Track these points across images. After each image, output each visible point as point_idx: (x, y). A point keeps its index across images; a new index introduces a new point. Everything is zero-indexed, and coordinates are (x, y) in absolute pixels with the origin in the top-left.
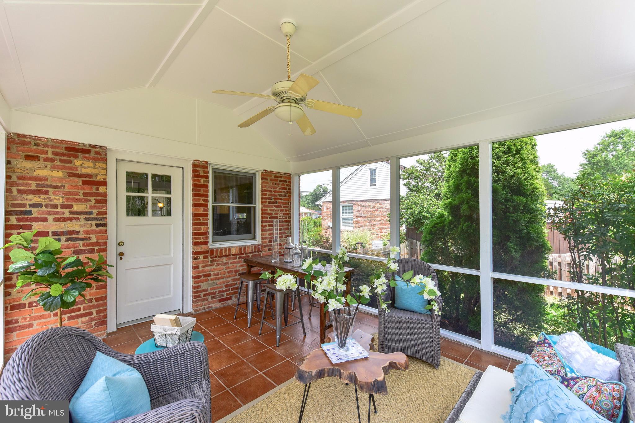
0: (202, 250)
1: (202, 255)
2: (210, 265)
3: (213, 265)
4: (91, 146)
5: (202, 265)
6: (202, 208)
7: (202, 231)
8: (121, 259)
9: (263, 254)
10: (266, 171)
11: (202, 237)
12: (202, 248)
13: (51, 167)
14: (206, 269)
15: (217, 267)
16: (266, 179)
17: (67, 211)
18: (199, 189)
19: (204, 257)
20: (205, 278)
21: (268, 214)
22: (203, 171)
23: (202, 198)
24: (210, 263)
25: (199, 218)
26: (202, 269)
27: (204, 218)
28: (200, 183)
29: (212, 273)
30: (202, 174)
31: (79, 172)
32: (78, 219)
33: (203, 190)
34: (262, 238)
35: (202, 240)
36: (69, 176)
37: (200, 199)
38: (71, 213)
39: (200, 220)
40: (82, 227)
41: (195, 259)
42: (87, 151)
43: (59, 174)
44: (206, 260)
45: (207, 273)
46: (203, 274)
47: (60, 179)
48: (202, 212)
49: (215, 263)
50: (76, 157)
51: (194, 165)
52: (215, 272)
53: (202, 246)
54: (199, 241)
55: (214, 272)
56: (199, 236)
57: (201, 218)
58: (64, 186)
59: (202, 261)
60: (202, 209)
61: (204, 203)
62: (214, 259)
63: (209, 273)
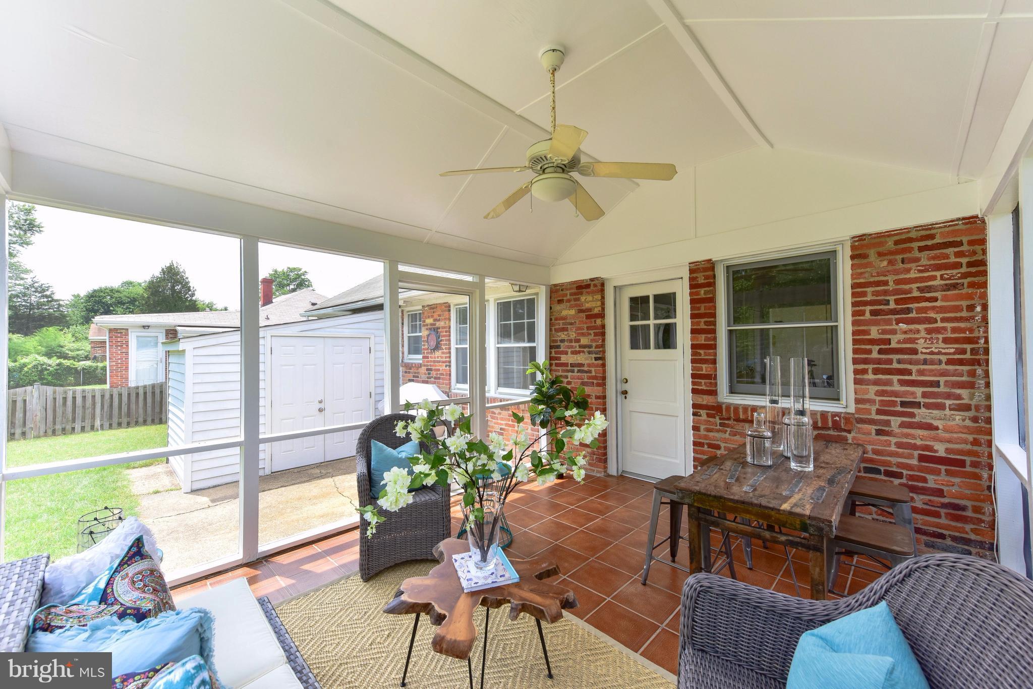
0: (705, 403)
1: (705, 411)
2: (718, 431)
3: (725, 432)
4: (592, 280)
5: (705, 426)
6: (703, 336)
7: (704, 372)
8: (626, 398)
9: (854, 438)
10: (861, 238)
11: (703, 381)
12: (705, 400)
13: (570, 307)
14: (711, 434)
15: (733, 438)
16: (865, 256)
17: (577, 344)
18: (698, 305)
19: (708, 415)
20: (710, 449)
21: (873, 342)
22: (704, 276)
23: (703, 320)
24: (718, 427)
25: (698, 351)
26: (705, 433)
27: (706, 351)
28: (699, 297)
29: (723, 445)
30: (703, 281)
31: (583, 308)
32: (583, 352)
33: (705, 306)
34: (858, 401)
35: (704, 387)
36: (579, 312)
37: (700, 322)
38: (580, 346)
39: (700, 355)
40: (586, 359)
41: (694, 414)
42: (588, 286)
43: (572, 312)
44: (711, 419)
45: (714, 442)
46: (707, 441)
47: (573, 317)
48: (703, 342)
49: (729, 430)
50: (581, 294)
51: (692, 271)
52: (729, 445)
53: (705, 397)
54: (700, 388)
55: (726, 445)
56: (700, 381)
57: (702, 352)
58: (575, 322)
59: (705, 420)
60: (703, 338)
61: (706, 327)
62: (726, 422)
63: (716, 442)
